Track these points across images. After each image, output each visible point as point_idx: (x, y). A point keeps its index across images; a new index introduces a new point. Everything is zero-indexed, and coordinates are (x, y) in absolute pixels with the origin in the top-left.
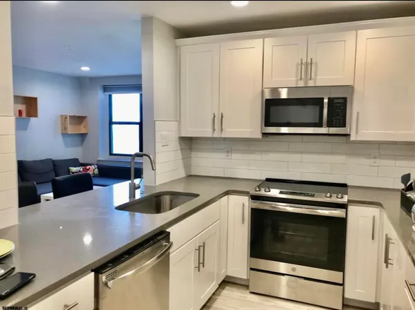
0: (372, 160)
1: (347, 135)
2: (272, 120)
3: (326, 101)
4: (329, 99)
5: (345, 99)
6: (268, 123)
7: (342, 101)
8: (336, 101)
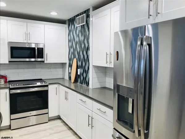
0: (49, 70)
1: (43, 61)
2: (14, 56)
3: (36, 48)
4: (37, 48)
5: (43, 48)
6: (12, 57)
7: (42, 49)
8: (39, 49)
